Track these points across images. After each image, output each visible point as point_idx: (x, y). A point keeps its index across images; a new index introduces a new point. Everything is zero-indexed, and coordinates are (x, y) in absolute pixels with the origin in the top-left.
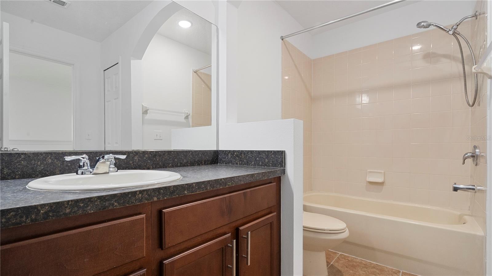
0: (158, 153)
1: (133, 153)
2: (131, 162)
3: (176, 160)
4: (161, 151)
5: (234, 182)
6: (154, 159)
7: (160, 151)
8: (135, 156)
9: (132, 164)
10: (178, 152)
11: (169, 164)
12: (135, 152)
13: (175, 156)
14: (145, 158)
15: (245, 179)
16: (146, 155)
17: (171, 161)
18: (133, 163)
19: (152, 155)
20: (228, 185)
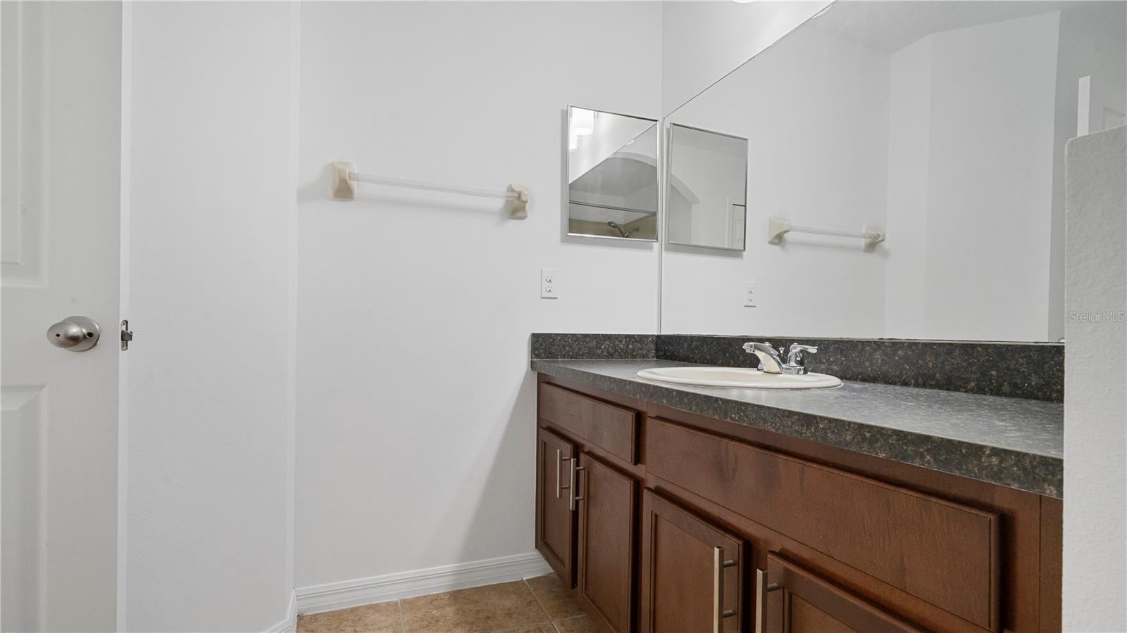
0: (932, 349)
1: (871, 346)
2: (867, 364)
3: (994, 373)
4: (939, 344)
5: (745, 415)
6: (921, 362)
7: (935, 344)
8: (875, 350)
9: (870, 369)
10: (1004, 350)
11: (967, 381)
12: (875, 342)
13: (988, 360)
14: (897, 358)
15: (777, 419)
16: (900, 352)
17: (972, 372)
18: (871, 365)
19: (913, 351)
20: (731, 418)
